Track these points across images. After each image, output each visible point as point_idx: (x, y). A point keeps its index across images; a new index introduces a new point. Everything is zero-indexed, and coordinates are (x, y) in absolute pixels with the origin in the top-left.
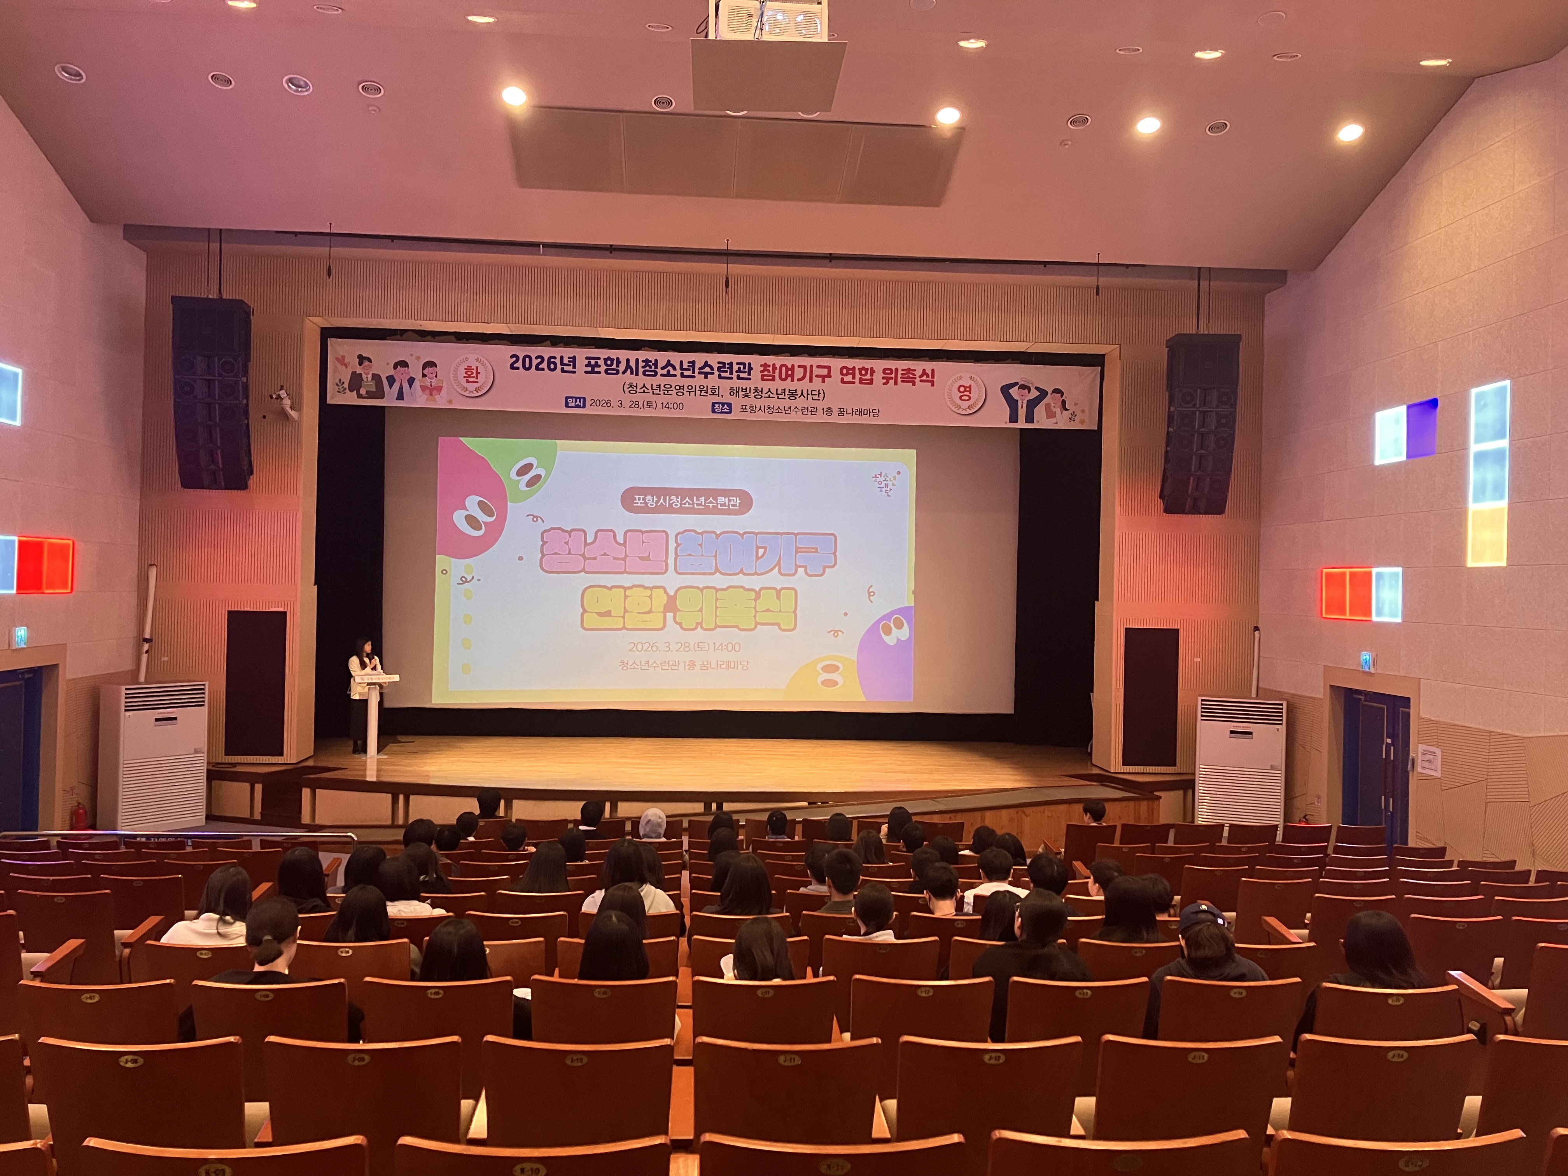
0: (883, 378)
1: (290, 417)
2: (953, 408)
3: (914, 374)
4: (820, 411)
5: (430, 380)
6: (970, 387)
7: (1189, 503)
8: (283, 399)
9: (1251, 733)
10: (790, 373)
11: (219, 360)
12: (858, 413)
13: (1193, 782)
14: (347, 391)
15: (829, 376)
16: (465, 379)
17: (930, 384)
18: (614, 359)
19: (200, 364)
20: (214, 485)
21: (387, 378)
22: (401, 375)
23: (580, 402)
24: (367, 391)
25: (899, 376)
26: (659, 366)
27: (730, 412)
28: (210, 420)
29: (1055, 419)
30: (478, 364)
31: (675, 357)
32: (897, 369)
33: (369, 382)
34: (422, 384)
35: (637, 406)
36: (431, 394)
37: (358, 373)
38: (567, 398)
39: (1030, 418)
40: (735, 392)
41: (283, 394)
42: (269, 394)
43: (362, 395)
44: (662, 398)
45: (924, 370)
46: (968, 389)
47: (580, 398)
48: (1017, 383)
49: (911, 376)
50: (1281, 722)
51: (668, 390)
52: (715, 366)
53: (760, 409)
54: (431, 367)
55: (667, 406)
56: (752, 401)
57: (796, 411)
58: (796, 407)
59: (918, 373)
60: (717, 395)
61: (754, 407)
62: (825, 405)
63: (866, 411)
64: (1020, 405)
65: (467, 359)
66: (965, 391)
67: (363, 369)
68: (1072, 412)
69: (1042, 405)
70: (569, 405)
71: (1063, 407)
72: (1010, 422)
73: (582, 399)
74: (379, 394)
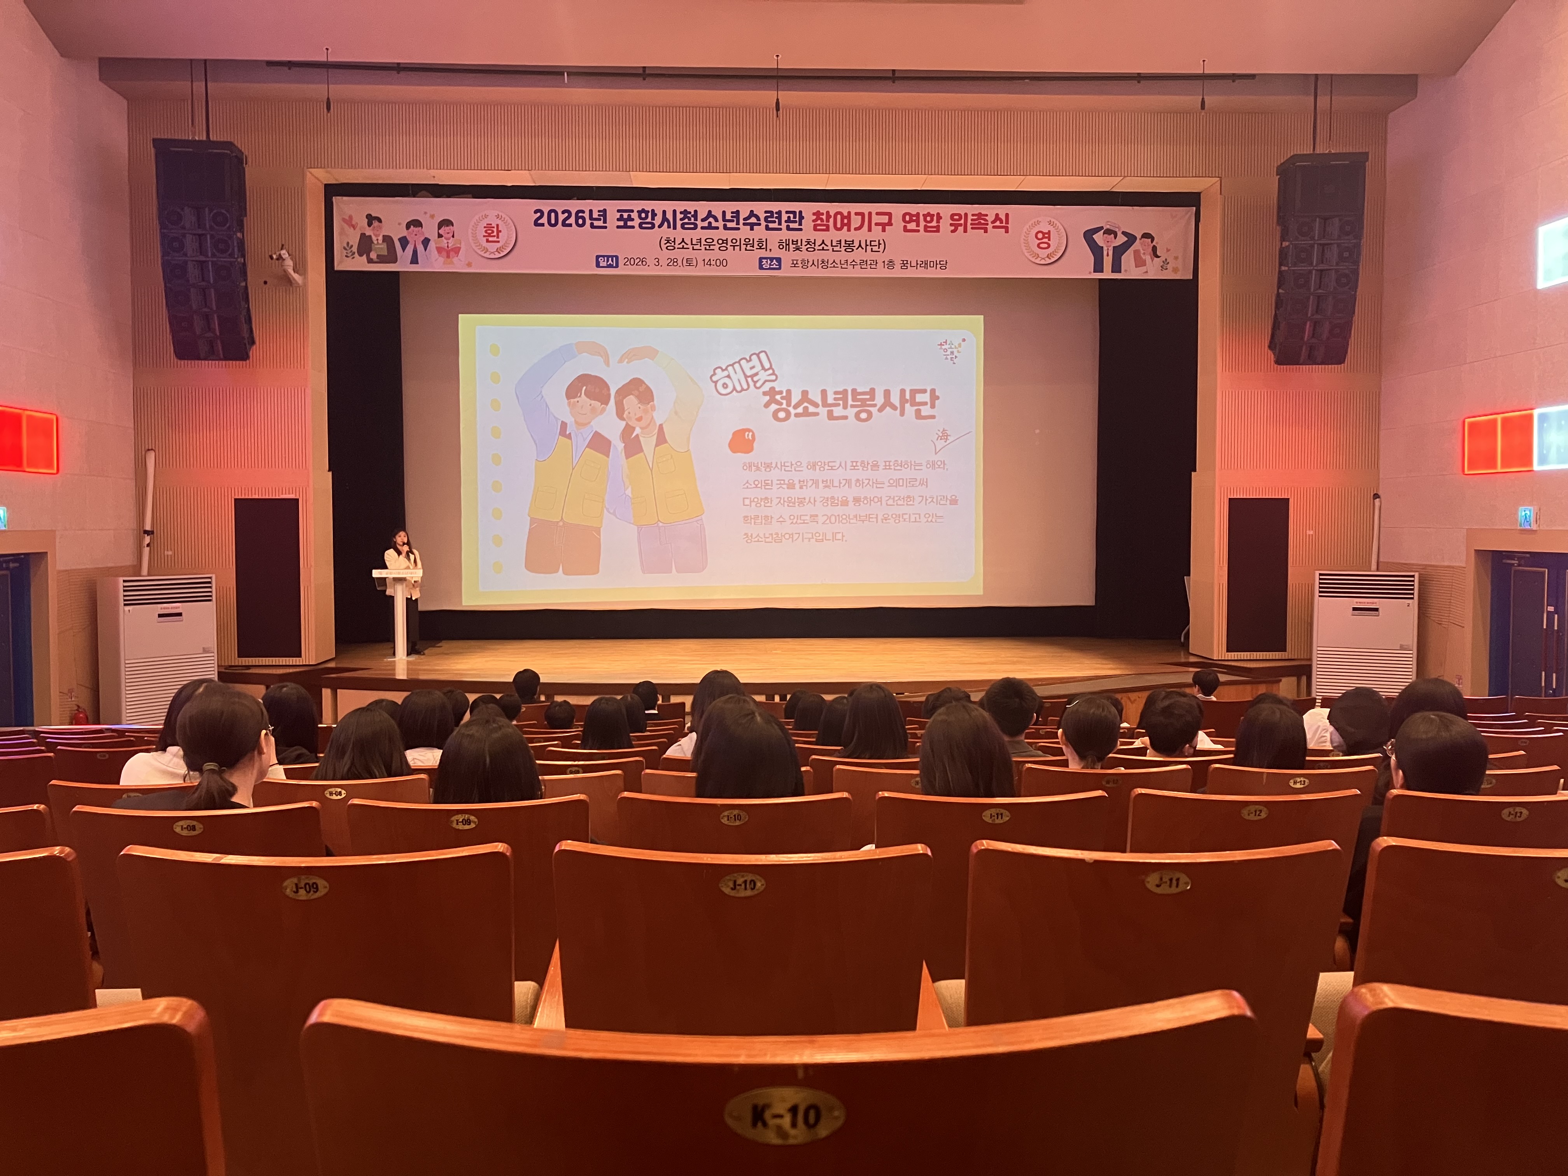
0: (951, 225)
1: (293, 282)
2: (1031, 258)
3: (986, 220)
4: (880, 264)
5: (445, 241)
6: (1049, 232)
7: (1304, 352)
8: (284, 260)
9: (1376, 610)
10: (846, 221)
11: (211, 211)
12: (923, 265)
13: (1310, 667)
14: (356, 255)
15: (890, 223)
16: (485, 238)
17: (1004, 230)
18: (649, 212)
19: (189, 216)
20: (211, 355)
21: (399, 239)
22: (415, 237)
23: (612, 261)
24: (378, 255)
25: (969, 222)
26: (700, 217)
27: (780, 268)
28: (203, 280)
29: (1145, 267)
30: (499, 222)
31: (717, 207)
32: (966, 215)
33: (380, 244)
34: (437, 246)
35: (675, 264)
36: (448, 257)
37: (367, 234)
38: (598, 257)
39: (1116, 268)
40: (784, 245)
41: (284, 254)
42: (270, 254)
43: (372, 259)
44: (702, 254)
45: (997, 215)
46: (1046, 235)
47: (612, 257)
48: (1102, 228)
49: (983, 222)
50: (1412, 596)
51: (709, 245)
52: (762, 216)
53: (813, 263)
54: (447, 226)
55: (709, 263)
56: (804, 255)
57: (854, 265)
58: (854, 261)
59: (990, 218)
60: (763, 248)
61: (806, 262)
62: (886, 257)
63: (932, 263)
64: (1105, 253)
65: (486, 216)
66: (1044, 237)
67: (373, 230)
68: (1164, 260)
69: (1130, 251)
70: (601, 265)
71: (1154, 254)
72: (1094, 272)
73: (614, 258)
74: (392, 257)
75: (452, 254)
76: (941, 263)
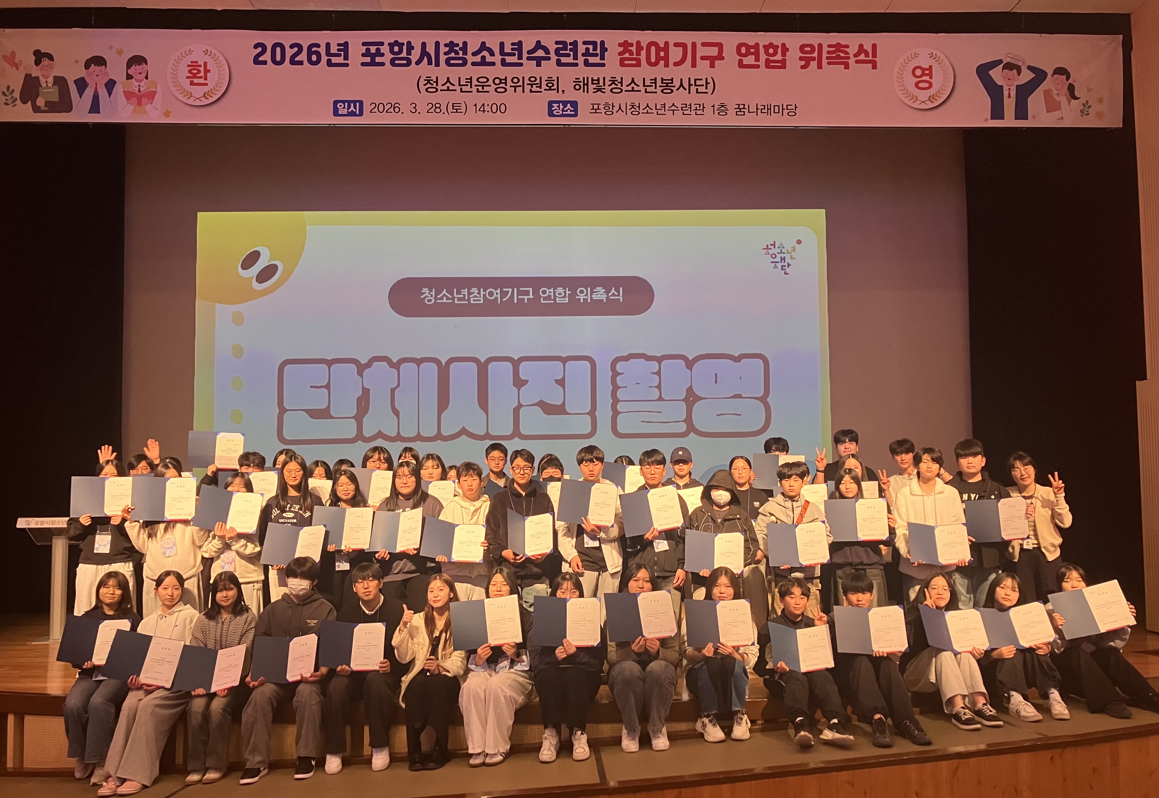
0: (801, 59)
2: (906, 101)
3: (847, 53)
4: (709, 110)
5: (137, 84)
6: (930, 68)
10: (662, 54)
12: (766, 110)
14: (19, 101)
15: (720, 57)
16: (189, 80)
17: (870, 65)
18: (403, 44)
21: (75, 81)
22: (96, 78)
23: (355, 108)
24: (46, 102)
25: (825, 55)
26: (470, 51)
27: (576, 115)
29: (1059, 112)
30: (207, 59)
31: (493, 38)
32: (820, 46)
33: (50, 88)
34: (125, 90)
35: (438, 110)
36: (139, 104)
37: (33, 76)
38: (336, 103)
39: (1021, 113)
40: (581, 85)
43: (39, 107)
44: (474, 98)
45: (861, 46)
46: (927, 72)
47: (355, 102)
48: (1000, 61)
49: (842, 55)
51: (482, 85)
52: (552, 48)
53: (620, 108)
54: (139, 65)
55: (482, 109)
56: (606, 97)
57: (673, 110)
58: (673, 104)
59: (852, 50)
60: (555, 89)
61: (611, 107)
62: (716, 99)
63: (777, 108)
64: (1006, 93)
65: (191, 52)
66: (923, 74)
67: (42, 69)
68: (1085, 102)
69: (1039, 92)
70: (340, 113)
71: (1070, 94)
72: (991, 119)
73: (358, 104)
74: (65, 105)
75: (144, 100)
76: (789, 107)
